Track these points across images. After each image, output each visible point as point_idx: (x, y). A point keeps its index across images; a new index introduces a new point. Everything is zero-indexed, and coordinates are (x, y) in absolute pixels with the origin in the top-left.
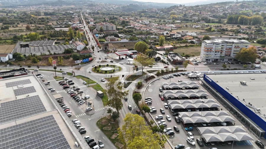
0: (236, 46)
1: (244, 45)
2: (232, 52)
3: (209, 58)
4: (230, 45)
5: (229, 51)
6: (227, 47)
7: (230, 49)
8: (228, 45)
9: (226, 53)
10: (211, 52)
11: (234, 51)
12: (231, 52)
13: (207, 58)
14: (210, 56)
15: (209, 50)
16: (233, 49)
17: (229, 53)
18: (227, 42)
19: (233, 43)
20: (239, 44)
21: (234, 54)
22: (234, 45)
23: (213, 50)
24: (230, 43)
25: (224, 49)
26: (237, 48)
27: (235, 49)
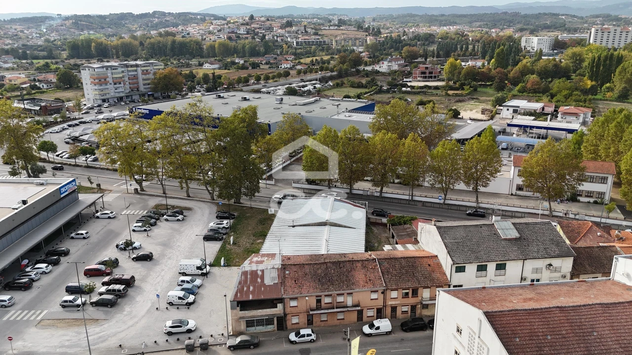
0: (143, 71)
1: (155, 67)
2: (141, 82)
3: (108, 96)
4: (133, 71)
5: (135, 81)
6: (130, 73)
7: (135, 77)
8: (130, 71)
9: (131, 86)
10: (106, 84)
11: (144, 80)
12: (138, 83)
13: (103, 98)
14: (107, 91)
15: (103, 80)
16: (141, 77)
17: (136, 85)
18: (127, 66)
19: (137, 66)
20: (147, 66)
21: (144, 85)
22: (139, 69)
23: (110, 80)
24: (132, 66)
25: (126, 79)
26: (145, 74)
27: (144, 77)
